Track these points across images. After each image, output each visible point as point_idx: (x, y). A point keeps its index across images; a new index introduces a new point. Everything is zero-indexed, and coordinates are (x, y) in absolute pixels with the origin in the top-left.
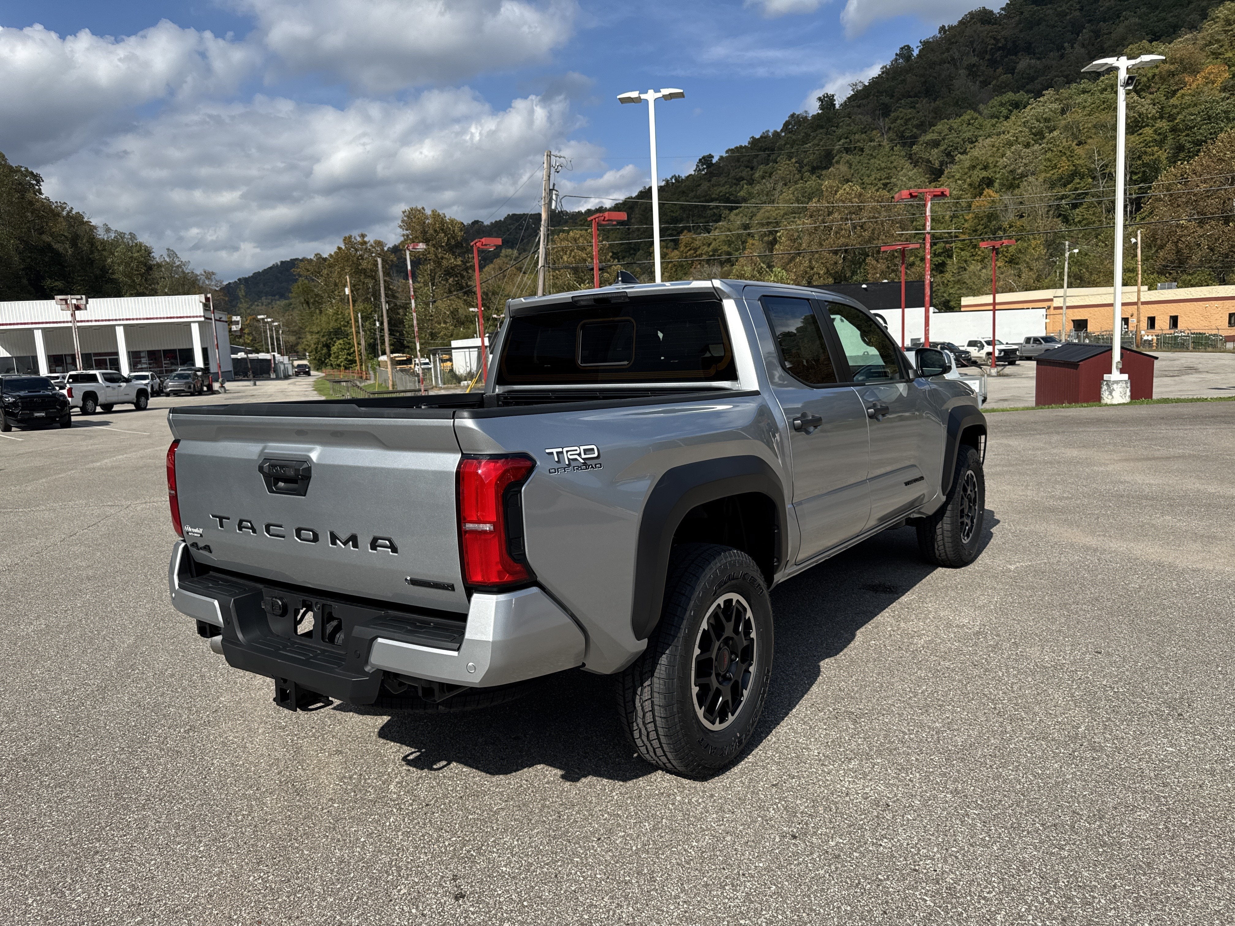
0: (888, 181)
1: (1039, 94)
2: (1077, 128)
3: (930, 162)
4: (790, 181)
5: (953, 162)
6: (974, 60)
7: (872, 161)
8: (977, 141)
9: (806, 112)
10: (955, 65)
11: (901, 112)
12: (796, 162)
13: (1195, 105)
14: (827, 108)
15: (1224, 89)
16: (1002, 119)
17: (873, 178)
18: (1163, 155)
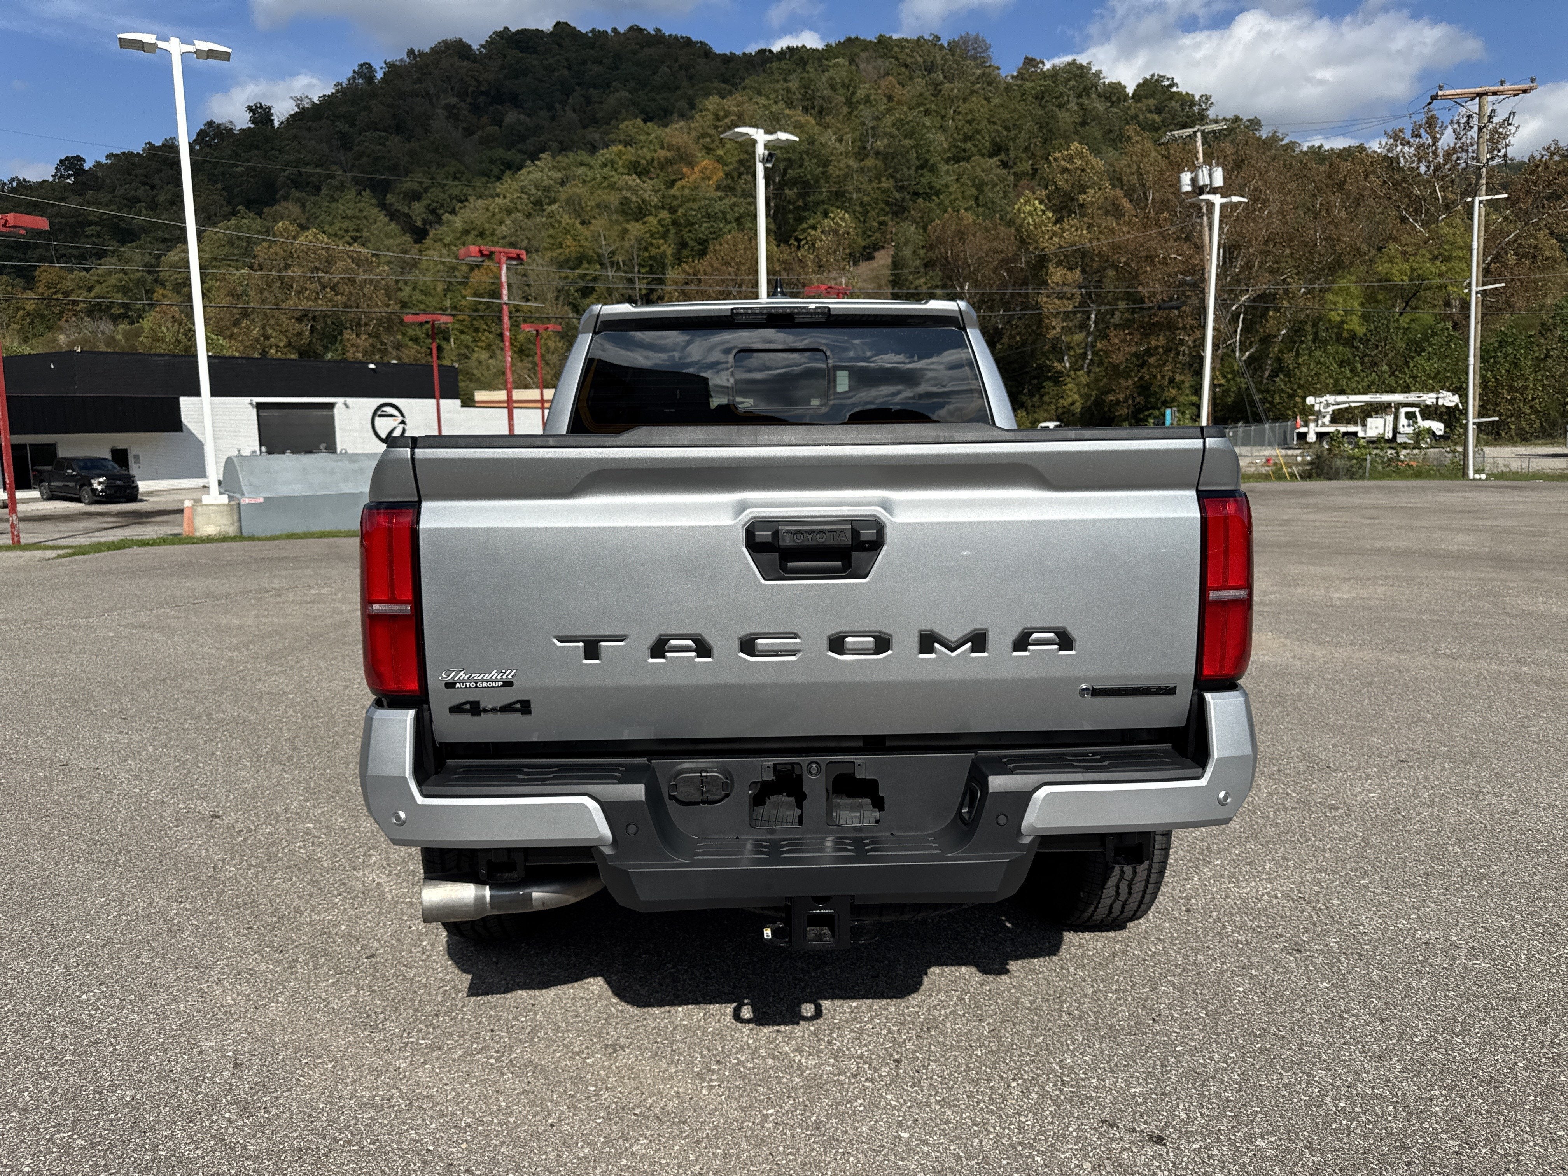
0: (358, 234)
1: (534, 157)
2: (580, 204)
3: (411, 217)
4: (215, 215)
5: (439, 221)
6: (454, 100)
7: (334, 205)
8: (467, 200)
9: (231, 122)
10: (430, 101)
11: (367, 147)
12: (223, 189)
13: (694, 200)
14: (262, 123)
15: (718, 188)
16: (493, 179)
17: (337, 227)
18: (668, 249)
